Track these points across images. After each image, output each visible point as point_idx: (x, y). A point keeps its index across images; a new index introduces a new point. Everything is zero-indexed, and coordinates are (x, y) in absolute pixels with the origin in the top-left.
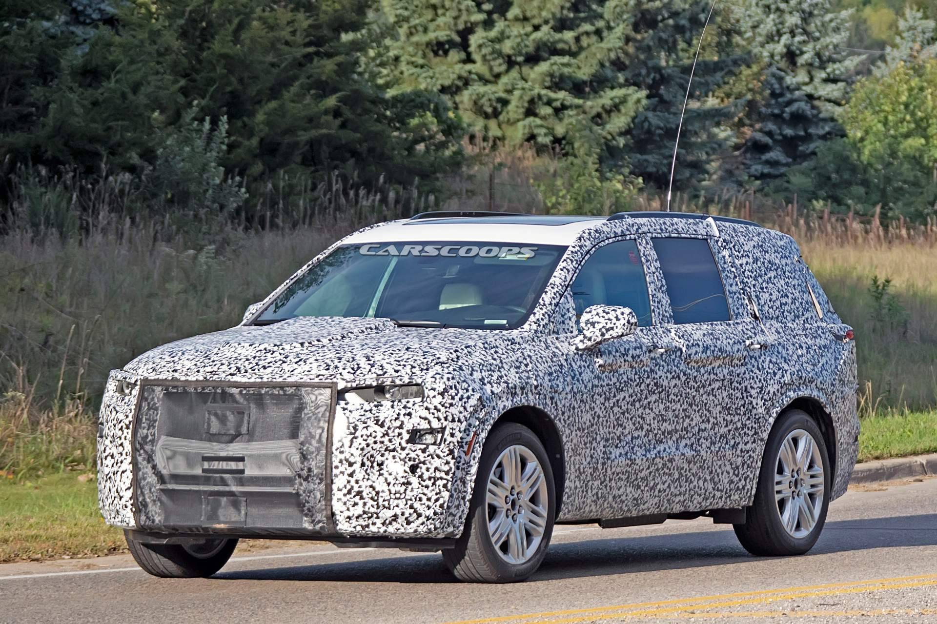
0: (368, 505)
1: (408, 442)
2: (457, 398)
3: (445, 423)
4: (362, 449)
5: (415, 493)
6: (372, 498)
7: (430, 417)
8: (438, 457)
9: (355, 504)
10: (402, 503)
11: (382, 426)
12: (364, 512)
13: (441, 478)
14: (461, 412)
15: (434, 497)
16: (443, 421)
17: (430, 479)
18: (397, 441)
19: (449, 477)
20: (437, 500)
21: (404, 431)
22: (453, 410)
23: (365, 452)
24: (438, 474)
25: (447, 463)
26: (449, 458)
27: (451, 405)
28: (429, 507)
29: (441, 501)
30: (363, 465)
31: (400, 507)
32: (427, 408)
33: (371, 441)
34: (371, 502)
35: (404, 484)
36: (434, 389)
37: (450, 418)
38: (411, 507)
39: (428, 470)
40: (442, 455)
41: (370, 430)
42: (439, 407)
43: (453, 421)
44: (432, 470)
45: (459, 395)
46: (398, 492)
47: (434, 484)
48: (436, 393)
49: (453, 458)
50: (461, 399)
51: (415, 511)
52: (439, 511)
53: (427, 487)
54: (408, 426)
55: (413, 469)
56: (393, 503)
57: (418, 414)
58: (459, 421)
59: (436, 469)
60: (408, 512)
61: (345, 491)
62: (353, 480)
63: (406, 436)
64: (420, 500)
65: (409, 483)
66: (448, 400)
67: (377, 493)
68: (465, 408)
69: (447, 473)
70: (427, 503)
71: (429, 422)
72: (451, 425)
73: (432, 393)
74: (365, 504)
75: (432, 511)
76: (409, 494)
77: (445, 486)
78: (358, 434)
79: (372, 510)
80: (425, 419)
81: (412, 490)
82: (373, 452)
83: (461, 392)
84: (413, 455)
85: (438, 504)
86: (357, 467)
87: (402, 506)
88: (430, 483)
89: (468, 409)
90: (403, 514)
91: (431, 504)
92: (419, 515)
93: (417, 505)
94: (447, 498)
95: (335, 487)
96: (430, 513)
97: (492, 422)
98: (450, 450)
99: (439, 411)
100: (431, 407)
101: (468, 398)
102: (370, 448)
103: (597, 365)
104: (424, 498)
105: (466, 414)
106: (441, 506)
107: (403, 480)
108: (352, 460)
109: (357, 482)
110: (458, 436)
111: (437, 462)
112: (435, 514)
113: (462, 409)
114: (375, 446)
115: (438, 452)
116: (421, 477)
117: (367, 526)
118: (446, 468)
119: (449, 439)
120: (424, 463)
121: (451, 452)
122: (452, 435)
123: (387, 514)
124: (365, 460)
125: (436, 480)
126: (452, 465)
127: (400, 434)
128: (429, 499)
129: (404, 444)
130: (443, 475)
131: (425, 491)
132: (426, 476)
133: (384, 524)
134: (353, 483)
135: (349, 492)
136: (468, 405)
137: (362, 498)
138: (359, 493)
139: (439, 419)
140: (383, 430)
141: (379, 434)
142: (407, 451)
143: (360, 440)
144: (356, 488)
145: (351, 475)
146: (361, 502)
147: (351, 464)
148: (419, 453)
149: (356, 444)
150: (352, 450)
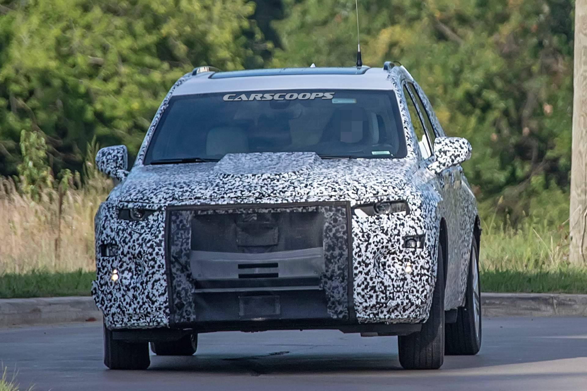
0: (380, 297)
1: (403, 246)
2: (427, 211)
3: (425, 231)
4: (375, 253)
5: (409, 287)
6: (382, 292)
7: (416, 226)
8: (423, 258)
9: (371, 297)
10: (401, 295)
11: (386, 234)
12: (377, 303)
13: (425, 275)
14: (430, 222)
15: (421, 290)
16: (423, 229)
17: (418, 275)
18: (397, 245)
19: (429, 274)
20: (423, 292)
21: (400, 238)
22: (427, 220)
23: (376, 255)
24: (423, 272)
25: (428, 262)
26: (428, 258)
27: (425, 216)
28: (418, 298)
30: (375, 265)
32: (413, 219)
33: (380, 246)
34: (381, 295)
35: (402, 280)
36: (415, 204)
37: (426, 227)
38: (407, 298)
39: (416, 268)
40: (424, 256)
41: (379, 238)
42: (420, 218)
43: (428, 229)
44: (419, 268)
45: (427, 209)
46: (398, 286)
47: (420, 279)
48: (416, 207)
49: (431, 258)
50: (429, 212)
51: (410, 301)
52: (424, 300)
53: (416, 281)
54: (403, 234)
56: (396, 295)
57: (408, 224)
58: (431, 229)
59: (422, 267)
60: (405, 301)
61: (363, 286)
62: (368, 278)
63: (402, 242)
64: (413, 292)
65: (405, 279)
66: (423, 212)
67: (386, 287)
69: (428, 270)
70: (417, 294)
71: (416, 231)
72: (427, 232)
73: (414, 208)
74: (377, 296)
75: (420, 301)
76: (406, 288)
77: (427, 280)
78: (371, 241)
79: (383, 301)
80: (413, 227)
81: (407, 285)
82: (379, 255)
83: (428, 206)
84: (407, 257)
85: (423, 294)
86: (371, 267)
87: (401, 297)
88: (417, 278)
89: (433, 220)
90: (402, 304)
91: (419, 295)
92: (412, 304)
93: (410, 296)
94: (428, 290)
95: (355, 283)
96: (418, 302)
97: (439, 230)
98: (428, 252)
99: (420, 221)
100: (415, 218)
102: (379, 252)
104: (415, 290)
105: (432, 223)
106: (425, 297)
107: (401, 277)
108: (368, 261)
109: (371, 279)
110: (431, 241)
111: (422, 262)
112: (422, 303)
113: (430, 220)
114: (382, 251)
115: (422, 254)
116: (412, 274)
117: (378, 314)
118: (427, 266)
119: (428, 243)
120: (414, 262)
121: (429, 254)
122: (429, 240)
123: (392, 304)
124: (375, 262)
125: (422, 275)
126: (430, 264)
127: (398, 240)
128: (418, 291)
129: (401, 248)
130: (426, 271)
131: (415, 285)
132: (415, 273)
133: (389, 312)
134: (368, 280)
135: (366, 287)
136: (432, 217)
137: (375, 292)
138: (373, 288)
139: (421, 228)
140: (387, 237)
141: (385, 241)
142: (403, 254)
143: (373, 246)
144: (371, 284)
145: (367, 274)
146: (374, 295)
147: (367, 265)
148: (411, 254)
149: (370, 249)
150: (368, 254)
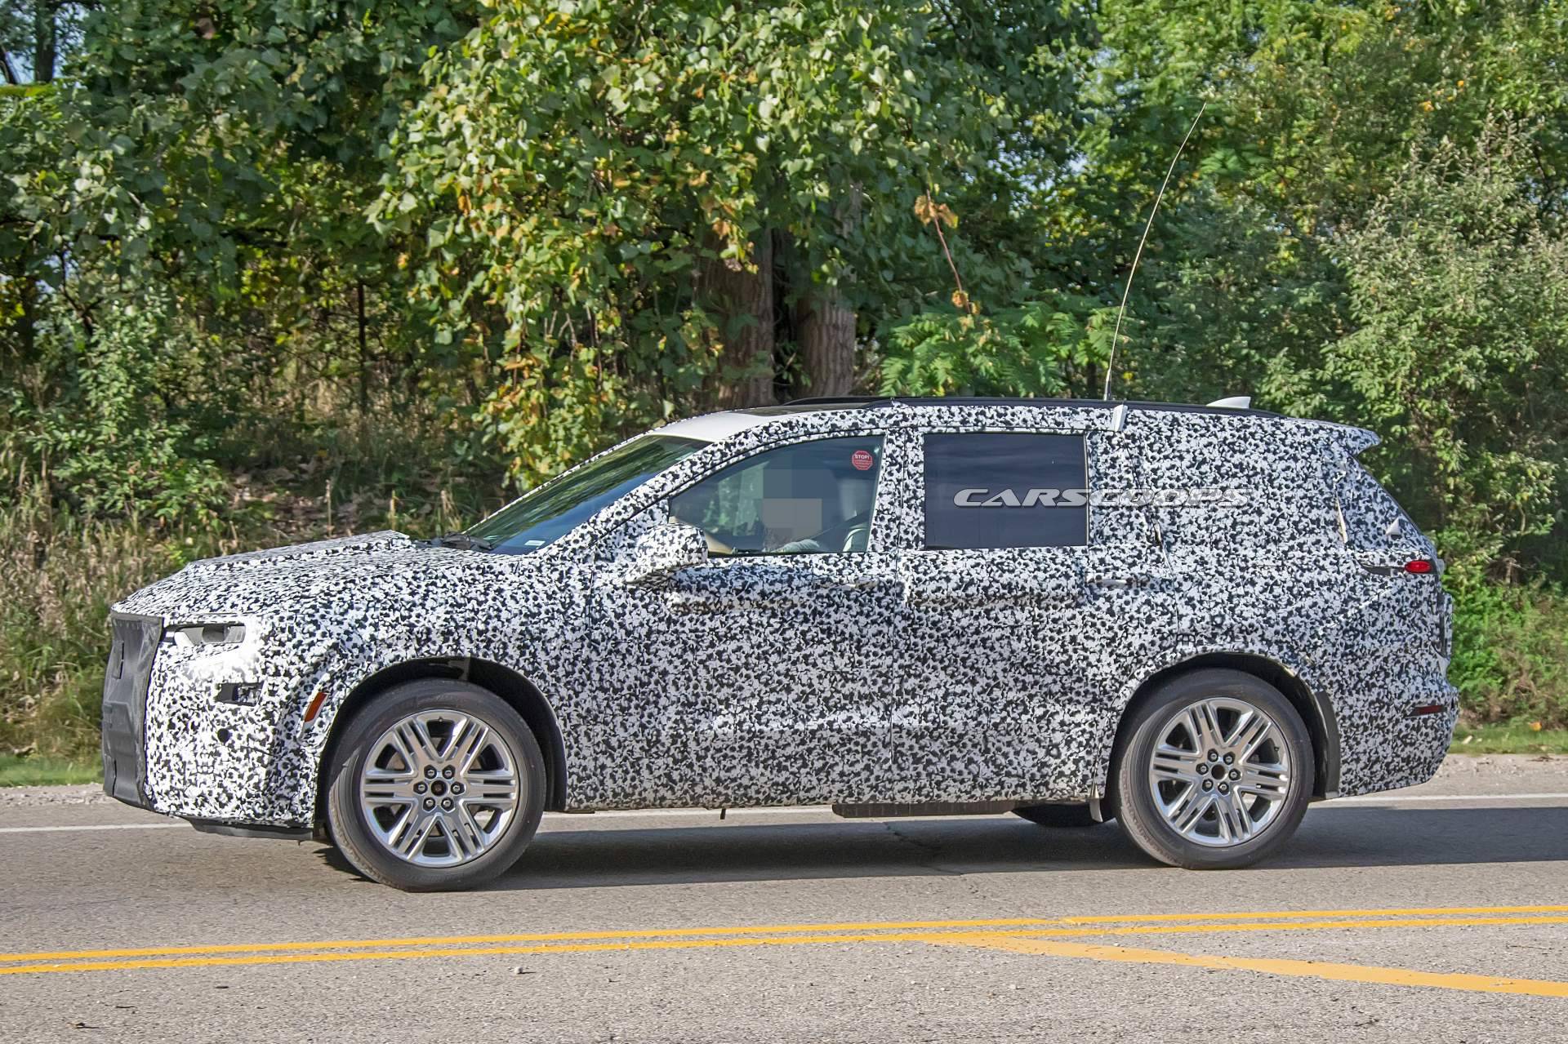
0: (176, 779)
1: (217, 699)
2: (289, 645)
3: (263, 677)
5: (224, 767)
6: (179, 771)
7: (245, 668)
8: (252, 721)
9: (164, 777)
10: (209, 779)
11: (190, 677)
12: (172, 788)
13: (256, 750)
14: (292, 663)
15: (247, 774)
16: (260, 673)
17: (242, 749)
18: (204, 697)
19: (265, 749)
20: (250, 778)
21: (213, 686)
22: (278, 660)
23: (173, 710)
24: (252, 744)
25: (263, 729)
26: (266, 723)
27: (277, 653)
28: (241, 787)
29: (256, 779)
30: (171, 726)
31: (208, 785)
33: (177, 696)
34: (177, 776)
35: (211, 754)
37: (271, 670)
38: (220, 786)
39: (239, 737)
40: (256, 718)
41: (178, 681)
43: (277, 674)
44: (244, 738)
45: (295, 641)
46: (206, 765)
47: (247, 756)
49: (272, 723)
50: (295, 647)
51: (225, 791)
52: (253, 792)
53: (239, 760)
54: (218, 679)
55: (224, 736)
56: (201, 778)
58: (288, 674)
59: (249, 736)
60: (217, 791)
61: (156, 759)
62: (162, 746)
63: (215, 692)
64: (231, 776)
65: (218, 754)
66: (273, 646)
67: (184, 764)
68: (302, 659)
69: (263, 743)
70: (239, 781)
71: (243, 675)
72: (271, 680)
75: (244, 792)
76: (218, 769)
77: (260, 760)
78: (166, 687)
79: (179, 786)
80: (239, 670)
81: (221, 763)
82: (184, 711)
83: (299, 637)
84: (222, 717)
85: (252, 782)
86: (164, 727)
87: (209, 783)
88: (241, 755)
89: (308, 660)
90: (210, 793)
91: (243, 782)
92: (230, 797)
93: (227, 783)
94: (263, 776)
95: (149, 753)
96: (242, 794)
97: (361, 677)
98: (266, 713)
101: (312, 644)
102: (178, 706)
103: (669, 604)
104: (235, 774)
105: (302, 665)
106: (257, 786)
107: (211, 749)
108: (160, 719)
110: (283, 695)
111: (250, 728)
112: (249, 795)
113: (296, 659)
114: (185, 703)
115: (252, 715)
116: (231, 746)
117: (181, 806)
118: (262, 736)
119: (266, 698)
120: (235, 728)
121: (269, 716)
122: (272, 693)
123: (193, 792)
124: (175, 720)
125: (249, 750)
126: (269, 731)
127: (208, 689)
128: (241, 776)
129: (212, 703)
130: (257, 745)
131: (237, 765)
132: (237, 745)
133: (196, 804)
134: (162, 749)
135: (158, 762)
136: (308, 656)
137: (169, 770)
138: (167, 762)
139: (256, 672)
140: (190, 683)
141: (186, 688)
142: (215, 711)
143: (166, 694)
144: (164, 758)
145: (159, 739)
146: (168, 775)
147: (160, 725)
148: (229, 714)
149: (163, 700)
150: (160, 707)
